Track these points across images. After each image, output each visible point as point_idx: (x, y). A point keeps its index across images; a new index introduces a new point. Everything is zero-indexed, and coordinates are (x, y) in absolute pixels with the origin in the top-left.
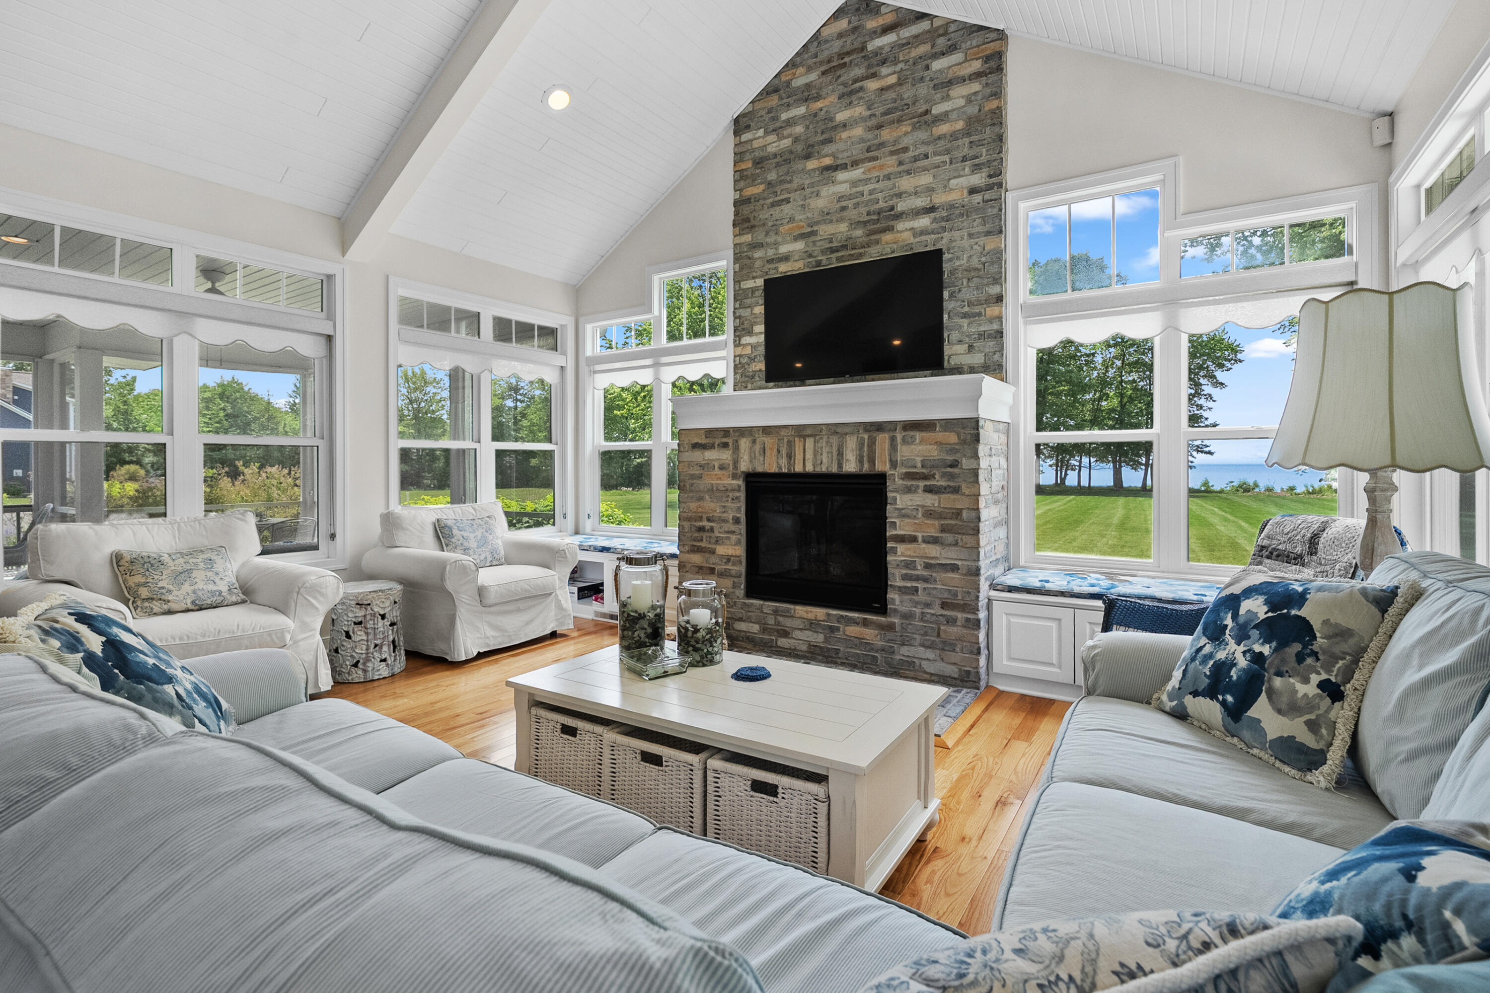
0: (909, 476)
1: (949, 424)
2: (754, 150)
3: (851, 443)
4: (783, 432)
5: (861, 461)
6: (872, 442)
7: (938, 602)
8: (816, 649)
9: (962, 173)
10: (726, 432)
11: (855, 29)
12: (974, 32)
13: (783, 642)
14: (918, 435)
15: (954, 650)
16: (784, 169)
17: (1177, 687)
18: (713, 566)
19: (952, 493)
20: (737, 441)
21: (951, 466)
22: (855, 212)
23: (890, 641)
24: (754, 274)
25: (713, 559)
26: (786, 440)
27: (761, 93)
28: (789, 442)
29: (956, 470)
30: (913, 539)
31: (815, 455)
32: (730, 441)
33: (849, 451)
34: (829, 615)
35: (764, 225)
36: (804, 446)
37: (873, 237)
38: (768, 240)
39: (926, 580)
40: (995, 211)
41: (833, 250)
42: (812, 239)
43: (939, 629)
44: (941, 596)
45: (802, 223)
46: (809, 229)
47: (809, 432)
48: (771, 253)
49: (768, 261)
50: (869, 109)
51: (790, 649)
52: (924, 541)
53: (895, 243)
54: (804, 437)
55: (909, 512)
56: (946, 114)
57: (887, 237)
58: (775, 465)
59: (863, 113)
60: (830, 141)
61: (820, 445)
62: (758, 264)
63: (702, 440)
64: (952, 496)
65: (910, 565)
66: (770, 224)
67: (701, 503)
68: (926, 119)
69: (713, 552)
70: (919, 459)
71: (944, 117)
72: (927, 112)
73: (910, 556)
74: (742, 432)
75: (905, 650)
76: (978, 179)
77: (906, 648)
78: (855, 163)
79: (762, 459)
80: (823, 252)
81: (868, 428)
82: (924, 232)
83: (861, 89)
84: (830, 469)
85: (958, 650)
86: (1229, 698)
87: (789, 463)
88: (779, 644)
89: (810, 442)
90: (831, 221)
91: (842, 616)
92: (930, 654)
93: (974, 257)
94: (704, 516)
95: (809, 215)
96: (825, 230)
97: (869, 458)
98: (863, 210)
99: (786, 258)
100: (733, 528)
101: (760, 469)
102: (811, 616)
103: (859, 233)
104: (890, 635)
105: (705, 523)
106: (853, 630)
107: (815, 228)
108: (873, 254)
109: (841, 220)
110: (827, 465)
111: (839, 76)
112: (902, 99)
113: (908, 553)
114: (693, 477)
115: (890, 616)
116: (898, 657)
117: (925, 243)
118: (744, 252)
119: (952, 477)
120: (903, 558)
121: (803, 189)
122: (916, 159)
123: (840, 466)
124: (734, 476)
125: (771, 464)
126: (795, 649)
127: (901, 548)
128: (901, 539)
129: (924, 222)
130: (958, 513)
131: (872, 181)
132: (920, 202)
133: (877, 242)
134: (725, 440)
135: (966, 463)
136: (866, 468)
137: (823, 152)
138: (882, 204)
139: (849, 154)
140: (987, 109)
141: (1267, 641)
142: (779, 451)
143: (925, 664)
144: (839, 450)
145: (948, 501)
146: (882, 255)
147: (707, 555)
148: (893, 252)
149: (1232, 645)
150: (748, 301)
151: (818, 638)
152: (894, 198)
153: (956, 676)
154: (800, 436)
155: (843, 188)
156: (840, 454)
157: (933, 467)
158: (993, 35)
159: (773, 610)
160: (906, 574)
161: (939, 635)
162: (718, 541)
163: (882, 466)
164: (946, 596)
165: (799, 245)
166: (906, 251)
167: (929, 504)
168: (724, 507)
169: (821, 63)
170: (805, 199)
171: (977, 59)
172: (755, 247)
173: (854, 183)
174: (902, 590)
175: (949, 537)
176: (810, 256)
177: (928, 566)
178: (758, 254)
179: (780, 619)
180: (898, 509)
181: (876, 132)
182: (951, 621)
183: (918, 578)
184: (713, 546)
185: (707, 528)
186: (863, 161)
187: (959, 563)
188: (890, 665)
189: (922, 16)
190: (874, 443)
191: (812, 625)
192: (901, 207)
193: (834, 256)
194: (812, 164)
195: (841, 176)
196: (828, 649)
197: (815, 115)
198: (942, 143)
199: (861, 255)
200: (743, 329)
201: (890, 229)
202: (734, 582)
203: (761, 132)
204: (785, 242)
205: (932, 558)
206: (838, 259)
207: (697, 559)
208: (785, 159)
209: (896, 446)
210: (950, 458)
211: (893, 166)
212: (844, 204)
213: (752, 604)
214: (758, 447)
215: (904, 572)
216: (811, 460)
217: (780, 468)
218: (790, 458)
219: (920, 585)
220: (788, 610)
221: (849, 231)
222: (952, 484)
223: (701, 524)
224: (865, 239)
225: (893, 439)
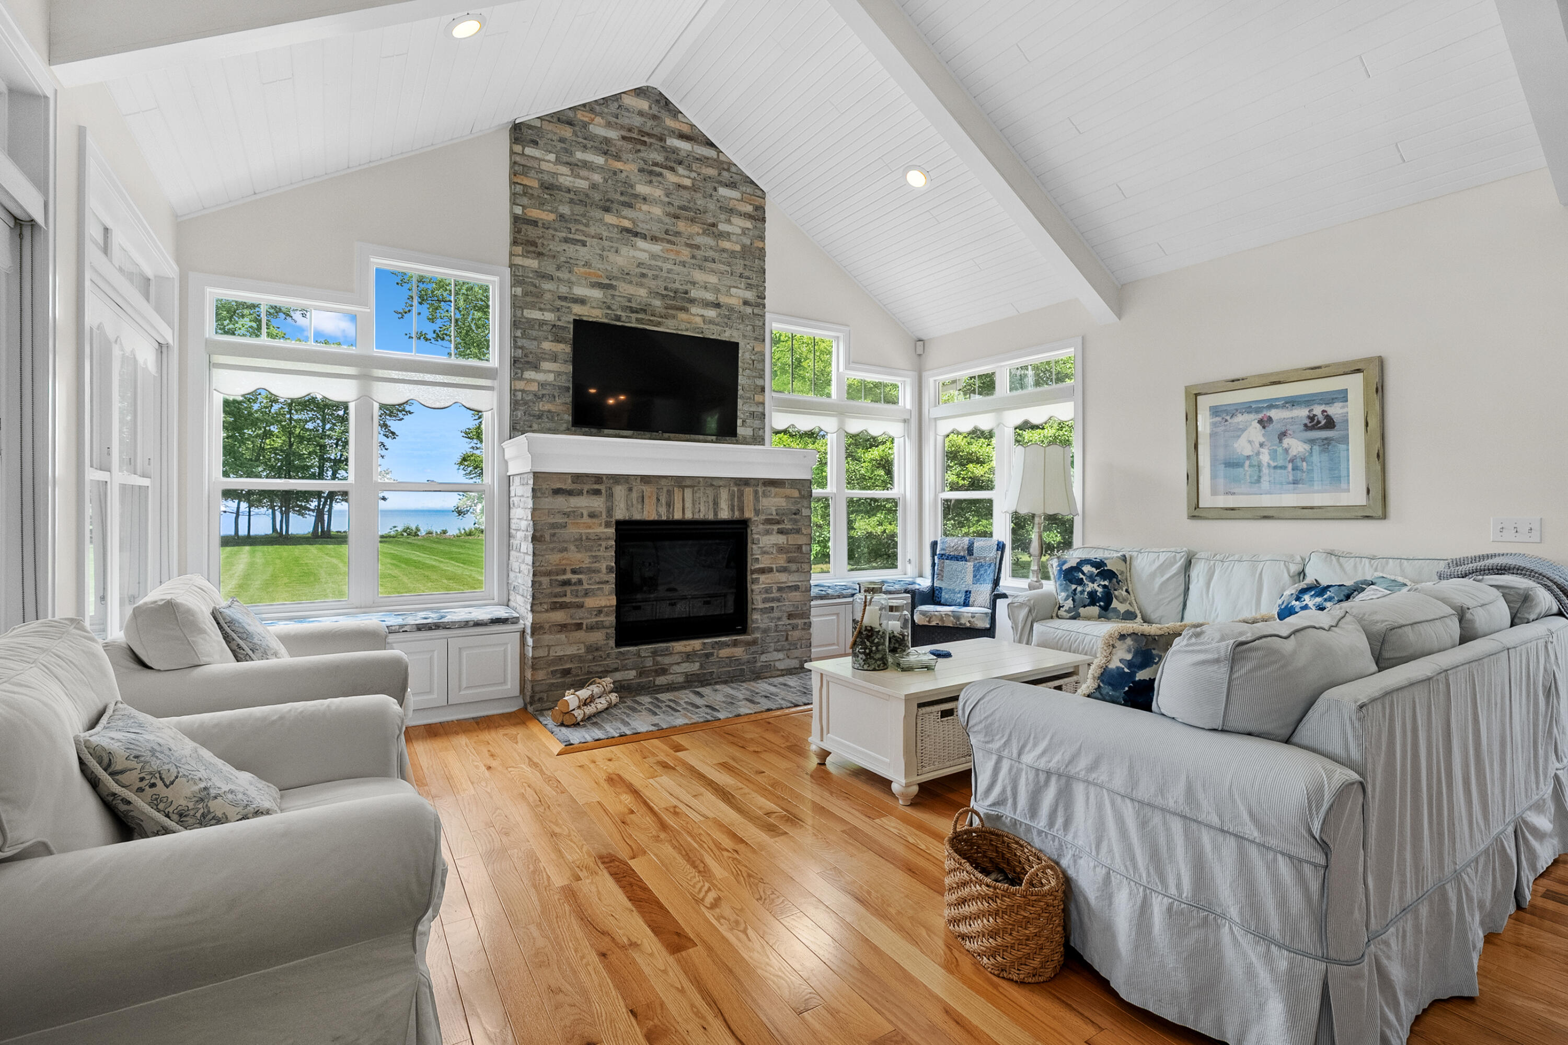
0: (768, 521)
1: (794, 483)
2: (542, 171)
3: (724, 495)
4: (663, 482)
5: (732, 509)
6: (741, 494)
7: (786, 615)
8: (694, 676)
9: (739, 286)
10: (598, 478)
11: (655, 117)
12: (748, 182)
13: (661, 680)
14: (773, 490)
15: (796, 648)
16: (579, 209)
17: (1072, 606)
18: (579, 621)
19: (796, 533)
20: (610, 489)
21: (795, 514)
22: (654, 283)
23: (753, 653)
24: (542, 306)
25: (580, 613)
26: (665, 490)
27: (552, 115)
28: (668, 491)
29: (797, 517)
30: (770, 570)
31: (694, 504)
32: (602, 487)
33: (722, 501)
34: (705, 643)
35: (554, 257)
36: (683, 494)
37: (670, 312)
38: (559, 274)
39: (778, 600)
40: (761, 324)
41: (633, 310)
42: (610, 292)
43: (787, 635)
44: (788, 610)
45: (600, 273)
46: (607, 282)
47: (688, 483)
48: (563, 290)
49: (560, 298)
50: (667, 196)
51: (668, 684)
52: (777, 571)
53: (689, 323)
54: (683, 488)
55: (768, 550)
56: (729, 234)
57: (682, 315)
58: (655, 512)
59: (662, 197)
60: (630, 206)
61: (697, 495)
62: (548, 296)
63: (568, 485)
64: (796, 536)
65: (768, 590)
66: (563, 259)
67: (565, 554)
68: (711, 229)
69: (580, 606)
70: (774, 508)
71: (726, 236)
72: (714, 225)
73: (769, 584)
74: (617, 479)
75: (763, 658)
76: (750, 295)
77: (764, 655)
78: (654, 239)
79: (640, 507)
80: (624, 308)
81: (738, 482)
82: (711, 322)
83: (660, 175)
84: (707, 517)
85: (798, 647)
86: (1102, 604)
87: (668, 511)
88: (657, 683)
89: (688, 493)
90: (631, 282)
91: (716, 642)
92: (781, 655)
93: (747, 354)
94: (568, 569)
95: (609, 268)
96: (625, 289)
97: (738, 506)
98: (661, 283)
99: (582, 301)
100: (606, 578)
101: (637, 517)
102: (689, 649)
103: (657, 303)
104: (753, 649)
105: (569, 576)
106: (725, 652)
107: (614, 283)
108: (668, 327)
109: (641, 285)
110: (705, 513)
111: (639, 151)
112: (695, 204)
113: (768, 581)
114: (554, 526)
115: (753, 633)
116: (759, 664)
117: (713, 331)
118: (528, 277)
119: (796, 521)
120: (764, 586)
121: (601, 239)
122: (706, 259)
123: (716, 514)
124: (607, 525)
125: (650, 512)
126: (673, 683)
127: (762, 578)
128: (763, 571)
129: (711, 313)
130: (799, 547)
131: (670, 261)
132: (710, 296)
133: (674, 317)
134: (596, 487)
135: (805, 512)
136: (737, 515)
137: (623, 213)
138: (677, 285)
139: (648, 227)
140: (755, 245)
141: (1105, 580)
142: (658, 500)
143: (778, 664)
144: (714, 500)
145: (794, 539)
146: (677, 329)
147: (572, 611)
148: (687, 330)
149: (1091, 585)
150: (534, 333)
151: (695, 667)
152: (689, 284)
153: (798, 666)
154: (679, 487)
155: (644, 256)
156: (716, 504)
157: (783, 514)
158: (759, 193)
159: (652, 653)
160: (765, 598)
161: (787, 639)
162: (587, 593)
163: (748, 514)
164: (791, 609)
165: (597, 294)
166: (698, 333)
167: (781, 542)
168: (595, 557)
169: (622, 127)
170: (603, 250)
171: (750, 204)
172: (543, 277)
173: (654, 256)
174: (764, 611)
175: (793, 567)
176: (609, 308)
177: (780, 589)
178: (547, 286)
179: (659, 658)
180: (761, 548)
181: (674, 220)
182: (794, 627)
183: (773, 600)
184: (581, 600)
185: (573, 581)
186: (662, 240)
187: (799, 584)
188: (753, 672)
189: (711, 145)
190: (742, 495)
191: (689, 657)
192: (694, 294)
193: (634, 316)
194: (610, 219)
195: (641, 243)
196: (705, 674)
197: (615, 173)
198: (725, 255)
199: (659, 324)
200: (528, 362)
201: (684, 309)
202: (607, 633)
203: (552, 157)
204: (580, 285)
205: (783, 583)
206: (637, 319)
207: (559, 616)
208: (581, 199)
209: (759, 497)
210: (794, 508)
211: (687, 256)
212: (644, 271)
213: (629, 651)
214: (634, 495)
215: (764, 596)
216: (690, 508)
217: (660, 516)
218: (670, 507)
219: (774, 605)
220: (667, 649)
221: (648, 297)
222: (795, 527)
223: (565, 577)
224: (664, 311)
225: (756, 492)
